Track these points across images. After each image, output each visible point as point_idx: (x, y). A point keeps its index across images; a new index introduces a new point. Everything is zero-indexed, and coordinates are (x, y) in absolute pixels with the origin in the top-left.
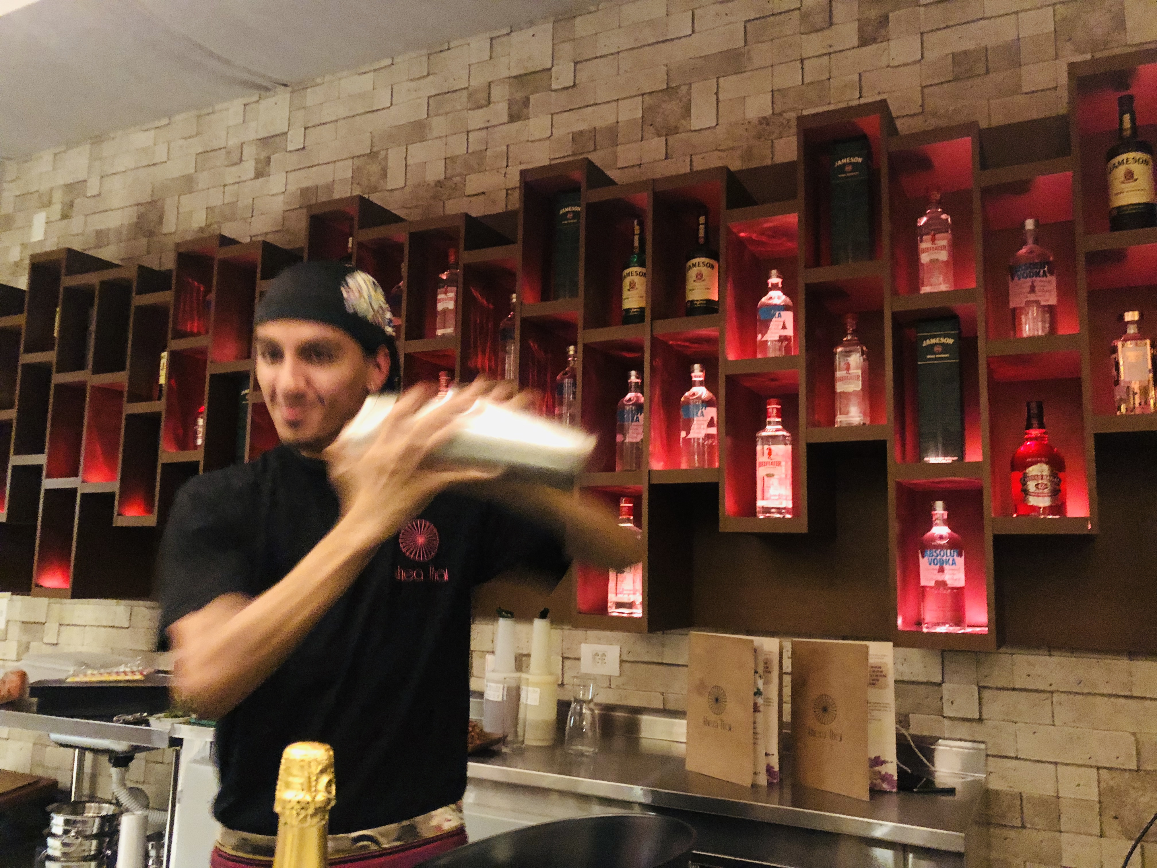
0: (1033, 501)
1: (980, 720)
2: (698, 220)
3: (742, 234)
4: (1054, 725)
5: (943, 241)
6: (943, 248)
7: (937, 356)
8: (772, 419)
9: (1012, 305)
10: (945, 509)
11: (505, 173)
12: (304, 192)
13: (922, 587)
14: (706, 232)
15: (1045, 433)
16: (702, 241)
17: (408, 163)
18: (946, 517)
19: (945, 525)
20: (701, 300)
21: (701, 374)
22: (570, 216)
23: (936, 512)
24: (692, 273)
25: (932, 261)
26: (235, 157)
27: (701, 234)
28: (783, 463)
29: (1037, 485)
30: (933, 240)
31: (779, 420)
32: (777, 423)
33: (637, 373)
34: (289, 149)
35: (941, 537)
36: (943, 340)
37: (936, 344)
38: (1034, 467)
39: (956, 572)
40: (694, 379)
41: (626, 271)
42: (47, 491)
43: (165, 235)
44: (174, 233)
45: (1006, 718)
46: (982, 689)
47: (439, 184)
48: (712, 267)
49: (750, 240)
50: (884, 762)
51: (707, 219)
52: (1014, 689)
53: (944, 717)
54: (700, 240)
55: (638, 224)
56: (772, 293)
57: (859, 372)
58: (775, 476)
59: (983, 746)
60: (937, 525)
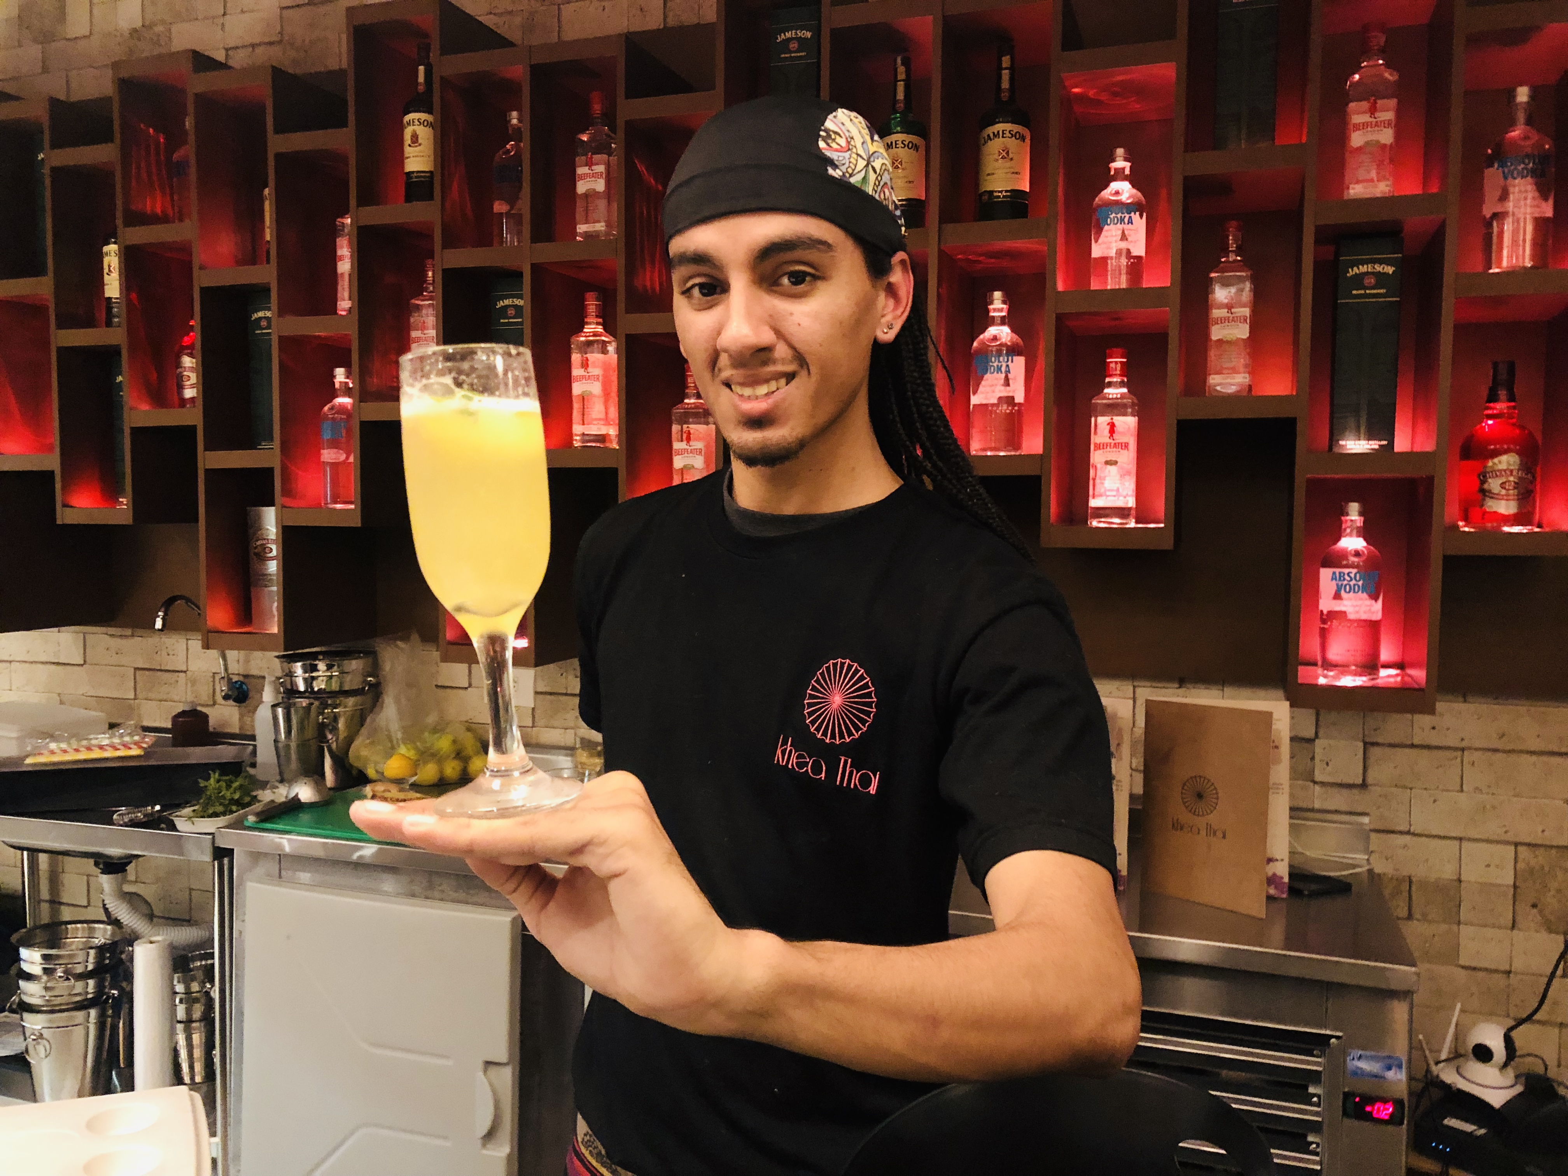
0: (1493, 506)
1: (1364, 785)
2: (1001, 62)
3: (1076, 90)
4: (1462, 791)
5: (1387, 111)
6: (1388, 124)
7: (1368, 292)
8: (1113, 379)
9: (1488, 213)
10: (1361, 514)
13: (1322, 612)
14: (1012, 79)
15: (1514, 408)
16: (1005, 96)
18: (1361, 524)
19: (1359, 536)
20: (1006, 191)
21: (1005, 306)
22: (794, 45)
23: (1348, 518)
24: (993, 148)
25: (1367, 143)
27: (1005, 84)
28: (1129, 445)
29: (1503, 483)
30: (1373, 110)
31: (1124, 379)
32: (1123, 383)
35: (1357, 554)
36: (1379, 268)
37: (1367, 273)
38: (1499, 458)
43: (70, 39)
44: (88, 37)
45: (1400, 783)
46: (1369, 747)
48: (1023, 139)
49: (1083, 98)
50: (1272, 860)
52: (1413, 746)
53: (1316, 783)
54: (1003, 94)
55: (903, 64)
56: (1114, 186)
57: (1246, 311)
58: (1118, 464)
59: (1365, 819)
60: (1347, 535)
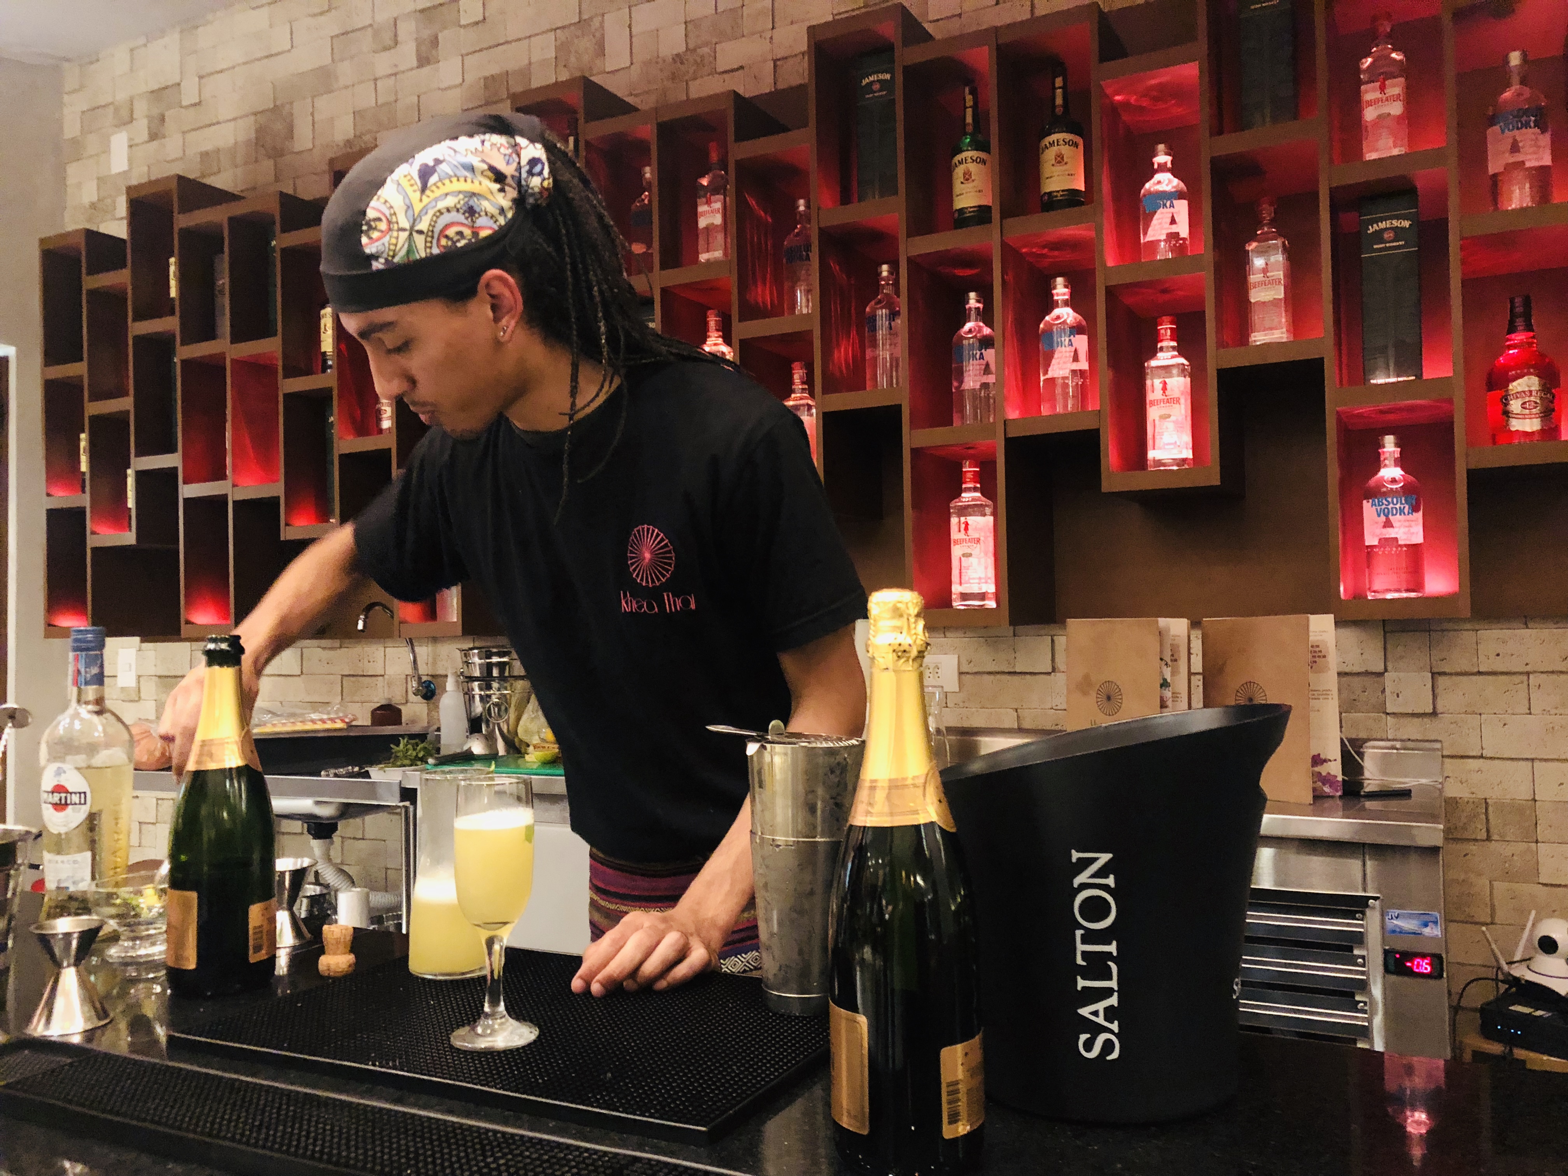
0: (1516, 425)
1: (1434, 714)
2: (1054, 84)
3: (1117, 98)
4: (1530, 714)
5: (1396, 87)
6: (1396, 98)
7: (1388, 245)
8: (1164, 344)
9: (1491, 171)
10: (1397, 445)
11: (771, 38)
12: (489, 81)
13: (1368, 547)
14: (1065, 98)
15: (1533, 337)
16: (1059, 111)
17: (634, 33)
18: (1397, 455)
19: (1396, 466)
20: (1063, 191)
21: (1066, 290)
22: (876, 87)
23: (1385, 450)
24: (1049, 155)
25: (1380, 117)
26: (388, 40)
27: (1059, 101)
28: (1182, 401)
29: (1524, 403)
30: (1382, 88)
31: (1174, 344)
32: (1173, 348)
33: (978, 296)
34: (463, 22)
35: (1394, 481)
36: (1396, 223)
37: (1386, 229)
38: (1520, 381)
39: (1413, 524)
40: (1056, 298)
41: (958, 157)
42: (186, 500)
43: (297, 153)
44: (311, 150)
45: (1469, 710)
46: (1436, 676)
47: (678, 58)
48: (1076, 145)
49: (1126, 104)
50: (1325, 761)
51: (1065, 81)
52: (1479, 673)
53: (1388, 714)
54: (1057, 110)
55: (970, 93)
56: (1158, 177)
57: (1280, 274)
58: (1173, 418)
59: (1438, 745)
60: (1385, 466)
